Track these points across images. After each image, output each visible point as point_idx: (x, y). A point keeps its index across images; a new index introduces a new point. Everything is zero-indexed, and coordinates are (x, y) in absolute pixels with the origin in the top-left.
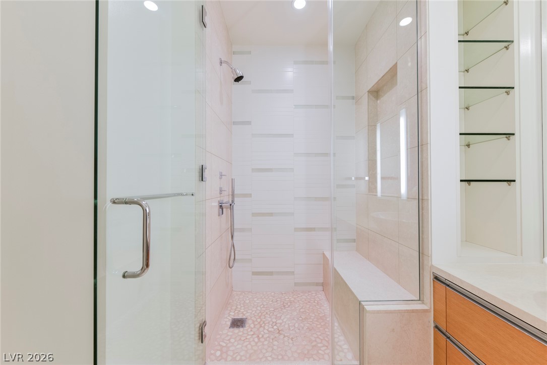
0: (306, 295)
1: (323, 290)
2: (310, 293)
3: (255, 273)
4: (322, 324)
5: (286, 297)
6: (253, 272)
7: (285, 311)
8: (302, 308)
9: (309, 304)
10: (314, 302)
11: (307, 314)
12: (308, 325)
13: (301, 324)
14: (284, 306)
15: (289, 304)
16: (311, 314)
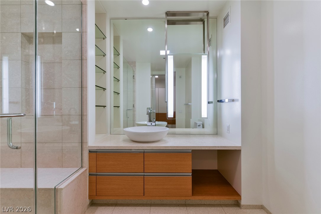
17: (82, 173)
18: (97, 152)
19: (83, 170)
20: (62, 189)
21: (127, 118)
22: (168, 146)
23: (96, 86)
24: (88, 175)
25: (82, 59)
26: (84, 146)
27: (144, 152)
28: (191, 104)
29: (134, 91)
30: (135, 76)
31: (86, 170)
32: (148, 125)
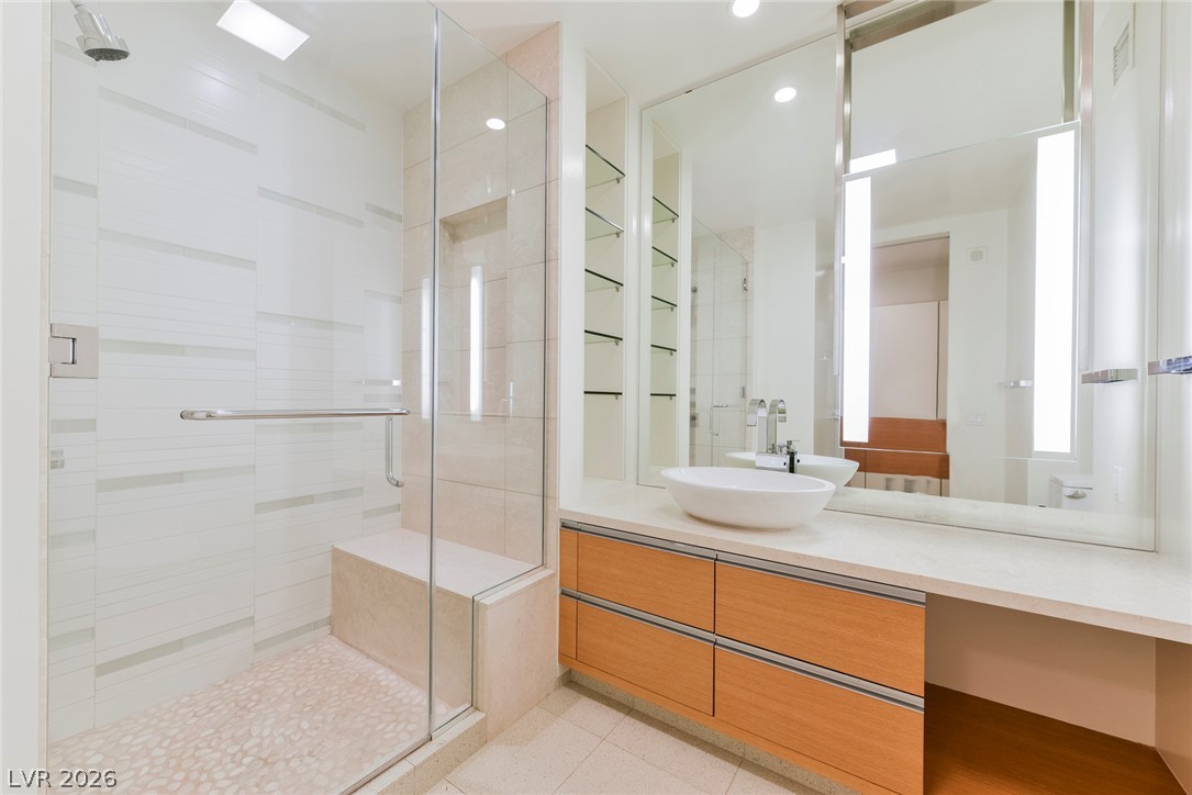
0: (292, 659)
1: (332, 633)
2: (300, 653)
3: (102, 670)
4: (364, 691)
5: (235, 688)
6: (97, 667)
7: (252, 716)
8: (298, 688)
9: (312, 672)
10: (322, 664)
11: (318, 692)
12: (332, 710)
13: (316, 718)
14: (244, 708)
15: (255, 697)
16: (327, 689)
17: (540, 582)
18: (580, 530)
19: (543, 574)
20: (486, 607)
21: (713, 434)
22: (809, 557)
23: (586, 331)
24: (558, 592)
25: (547, 260)
26: (550, 508)
27: (716, 560)
28: (1029, 383)
29: (746, 339)
30: (749, 280)
31: (552, 576)
32: (757, 465)
